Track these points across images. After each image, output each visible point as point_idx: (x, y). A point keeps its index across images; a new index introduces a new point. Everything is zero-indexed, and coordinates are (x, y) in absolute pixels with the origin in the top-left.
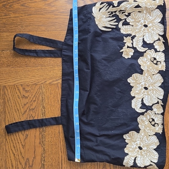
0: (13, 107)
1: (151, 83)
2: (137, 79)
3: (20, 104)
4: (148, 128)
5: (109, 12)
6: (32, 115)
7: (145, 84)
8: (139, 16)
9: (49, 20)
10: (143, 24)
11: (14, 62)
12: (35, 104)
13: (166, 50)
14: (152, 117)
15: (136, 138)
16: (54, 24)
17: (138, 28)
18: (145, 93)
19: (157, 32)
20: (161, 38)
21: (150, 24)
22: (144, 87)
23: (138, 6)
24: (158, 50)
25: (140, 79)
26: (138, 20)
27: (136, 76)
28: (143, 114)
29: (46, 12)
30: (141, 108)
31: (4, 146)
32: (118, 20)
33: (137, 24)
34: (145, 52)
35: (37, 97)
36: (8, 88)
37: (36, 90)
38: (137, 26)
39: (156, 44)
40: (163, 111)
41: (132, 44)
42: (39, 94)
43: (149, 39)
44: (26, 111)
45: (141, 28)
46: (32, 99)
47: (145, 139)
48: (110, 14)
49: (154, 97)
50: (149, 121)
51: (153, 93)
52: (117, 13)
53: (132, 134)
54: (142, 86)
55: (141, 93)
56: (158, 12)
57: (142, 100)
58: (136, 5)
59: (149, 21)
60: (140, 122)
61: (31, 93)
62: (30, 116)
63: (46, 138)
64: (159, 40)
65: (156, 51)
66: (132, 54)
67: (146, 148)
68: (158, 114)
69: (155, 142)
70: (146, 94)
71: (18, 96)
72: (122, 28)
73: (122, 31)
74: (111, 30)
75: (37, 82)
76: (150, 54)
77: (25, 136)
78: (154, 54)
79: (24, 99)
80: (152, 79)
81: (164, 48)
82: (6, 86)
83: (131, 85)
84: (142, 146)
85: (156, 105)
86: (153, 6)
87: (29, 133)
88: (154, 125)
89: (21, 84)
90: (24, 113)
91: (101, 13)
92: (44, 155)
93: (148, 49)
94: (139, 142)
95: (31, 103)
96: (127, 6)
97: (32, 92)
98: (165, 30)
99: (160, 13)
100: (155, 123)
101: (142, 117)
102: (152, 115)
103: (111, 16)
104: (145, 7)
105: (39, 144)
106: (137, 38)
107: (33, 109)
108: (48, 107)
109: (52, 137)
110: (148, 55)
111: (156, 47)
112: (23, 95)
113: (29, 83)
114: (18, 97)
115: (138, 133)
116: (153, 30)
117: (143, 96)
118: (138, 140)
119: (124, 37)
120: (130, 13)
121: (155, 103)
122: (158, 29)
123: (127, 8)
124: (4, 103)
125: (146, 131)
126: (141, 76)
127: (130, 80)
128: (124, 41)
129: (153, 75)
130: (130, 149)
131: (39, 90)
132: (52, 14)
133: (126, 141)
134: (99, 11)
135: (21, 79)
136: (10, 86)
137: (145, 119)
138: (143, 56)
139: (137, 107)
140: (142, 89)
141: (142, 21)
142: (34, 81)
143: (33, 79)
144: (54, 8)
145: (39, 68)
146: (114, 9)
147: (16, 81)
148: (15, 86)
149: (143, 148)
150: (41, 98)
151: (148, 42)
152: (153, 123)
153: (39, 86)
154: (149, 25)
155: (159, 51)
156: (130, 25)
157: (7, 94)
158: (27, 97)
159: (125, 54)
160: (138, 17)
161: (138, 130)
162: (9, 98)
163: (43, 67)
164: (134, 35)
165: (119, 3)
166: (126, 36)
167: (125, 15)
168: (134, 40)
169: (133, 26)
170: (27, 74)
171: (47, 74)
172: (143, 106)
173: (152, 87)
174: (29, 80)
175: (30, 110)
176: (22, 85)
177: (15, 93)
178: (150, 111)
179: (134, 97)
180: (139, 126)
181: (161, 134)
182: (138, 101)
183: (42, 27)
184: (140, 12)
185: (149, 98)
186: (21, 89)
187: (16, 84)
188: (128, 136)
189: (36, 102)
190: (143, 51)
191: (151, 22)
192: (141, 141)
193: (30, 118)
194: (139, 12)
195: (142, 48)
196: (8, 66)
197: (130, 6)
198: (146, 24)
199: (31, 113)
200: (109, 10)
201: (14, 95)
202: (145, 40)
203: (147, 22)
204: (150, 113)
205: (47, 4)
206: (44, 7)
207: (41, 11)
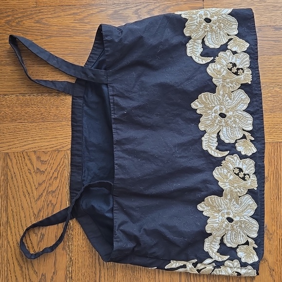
0: (20, 187)
3: (32, 183)
6: (51, 201)
9: (81, 46)
11: (23, 114)
12: (56, 184)
29: (76, 33)
31: (5, 254)
35: (60, 172)
36: (12, 157)
37: (59, 161)
42: (63, 166)
44: (42, 194)
46: (51, 175)
61: (49, 164)
62: (48, 203)
63: (74, 239)
71: (28, 169)
75: (60, 146)
77: (39, 236)
79: (38, 175)
82: (10, 154)
87: (47, 232)
89: (34, 149)
90: (39, 199)
92: (70, 268)
95: (51, 182)
97: (52, 164)
105: (63, 250)
107: (54, 192)
112: (38, 169)
113: (46, 149)
114: (29, 172)
124: (6, 181)
131: (63, 159)
132: (86, 36)
135: (34, 142)
136: (16, 154)
142: (56, 145)
143: (53, 143)
147: (25, 145)
148: (25, 154)
150: (66, 174)
153: (63, 153)
157: (11, 166)
158: (44, 172)
162: (15, 173)
170: (44, 133)
174: (47, 144)
175: (48, 193)
176: (35, 152)
177: (24, 165)
183: (69, 57)
186: (34, 157)
187: (26, 151)
189: (58, 180)
193: (48, 206)
196: (13, 120)
199: (50, 198)
201: (22, 167)
205: (77, 20)
206: (73, 24)
207: (68, 30)
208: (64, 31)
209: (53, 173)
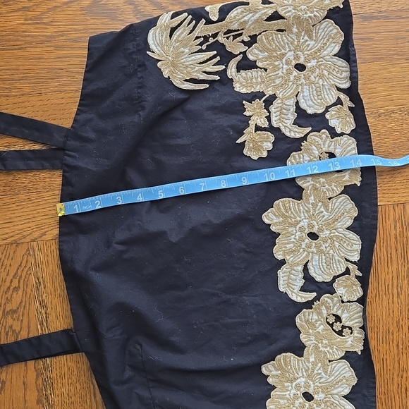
1: (326, 220)
2: (287, 212)
4: (324, 342)
5: (197, 38)
6: (11, 327)
7: (311, 226)
8: (279, 43)
9: (41, 64)
10: (294, 63)
12: (17, 298)
13: (359, 130)
14: (335, 310)
15: (296, 369)
16: (56, 73)
17: (281, 74)
18: (310, 247)
19: (333, 83)
20: (343, 96)
21: (313, 61)
22: (307, 231)
23: (275, 16)
24: (339, 131)
25: (296, 213)
26: (279, 53)
27: (284, 206)
28: (309, 305)
29: (31, 43)
30: (303, 289)
32: (225, 57)
33: (276, 63)
34: (305, 138)
35: (23, 277)
37: (19, 259)
38: (276, 68)
39: (332, 116)
40: (362, 294)
41: (269, 118)
42: (27, 268)
43: (311, 103)
45: (289, 73)
46: (8, 284)
47: (319, 372)
48: (201, 44)
49: (337, 258)
50: (328, 323)
51: (332, 246)
52: (220, 39)
53: (285, 361)
54: (302, 229)
55: (302, 250)
56: (331, 28)
57: (306, 269)
58: (270, 12)
59: (308, 53)
60: (303, 326)
62: (7, 330)
63: (55, 385)
64: (339, 102)
65: (333, 133)
66: (269, 146)
67: (322, 396)
68: (349, 302)
69: (347, 377)
70: (315, 250)
72: (237, 78)
73: (238, 87)
74: (208, 86)
75: (19, 236)
76: (319, 141)
78: (328, 142)
80: (327, 210)
81: (353, 122)
83: (273, 228)
84: (311, 391)
85: (343, 277)
86: (315, 13)
87: (9, 377)
88: (340, 333)
91: (177, 41)
93: (310, 129)
94: (303, 380)
95: (8, 295)
96: (246, 18)
97: (8, 265)
98: (354, 75)
99: (335, 31)
100: (344, 327)
101: (307, 314)
102: (334, 305)
103: (204, 47)
104: (294, 17)
105: (38, 403)
106: (280, 101)
107: (14, 312)
108: (53, 301)
109: (70, 381)
110: (314, 147)
111: (332, 123)
115: (301, 355)
116: (321, 76)
117: (307, 256)
118: (301, 375)
119: (244, 102)
120: (256, 36)
121: (340, 272)
122: (335, 73)
123: (245, 22)
125: (321, 349)
126: (298, 204)
127: (268, 217)
128: (247, 113)
129: (330, 199)
130: (281, 401)
131: (25, 257)
132: (48, 46)
133: (270, 380)
134: (171, 36)
137: (315, 317)
138: (301, 150)
139: (293, 287)
140: (302, 239)
141: (290, 55)
142: (12, 234)
143: (7, 230)
144: (51, 30)
145: (22, 197)
146: (211, 29)
149: (316, 397)
150: (33, 281)
151: (309, 112)
152: (338, 326)
153: (25, 247)
154: (308, 65)
155: (342, 134)
156: (257, 67)
159: (250, 149)
160: (276, 46)
161: (299, 350)
163: (34, 195)
164: (271, 93)
165: (224, 12)
166: (249, 98)
167: (243, 42)
168: (272, 108)
169: (266, 70)
171: (47, 213)
172: (309, 283)
173: (328, 232)
175: (6, 313)
178: (328, 297)
179: (283, 262)
180: (302, 336)
181: (360, 353)
182: (293, 272)
183: (21, 84)
184: (282, 31)
185: (324, 261)
188: (275, 367)
189: (20, 292)
190: (298, 136)
191: (314, 56)
192: (308, 376)
193: (7, 335)
194: (278, 30)
195: (296, 128)
197: (255, 18)
198: (301, 61)
199: (10, 321)
200: (197, 33)
202: (303, 105)
203: (302, 56)
204: (329, 301)
205: (31, 19)
206: (24, 27)
207: (15, 38)
208: (9, 41)
209: (11, 281)
